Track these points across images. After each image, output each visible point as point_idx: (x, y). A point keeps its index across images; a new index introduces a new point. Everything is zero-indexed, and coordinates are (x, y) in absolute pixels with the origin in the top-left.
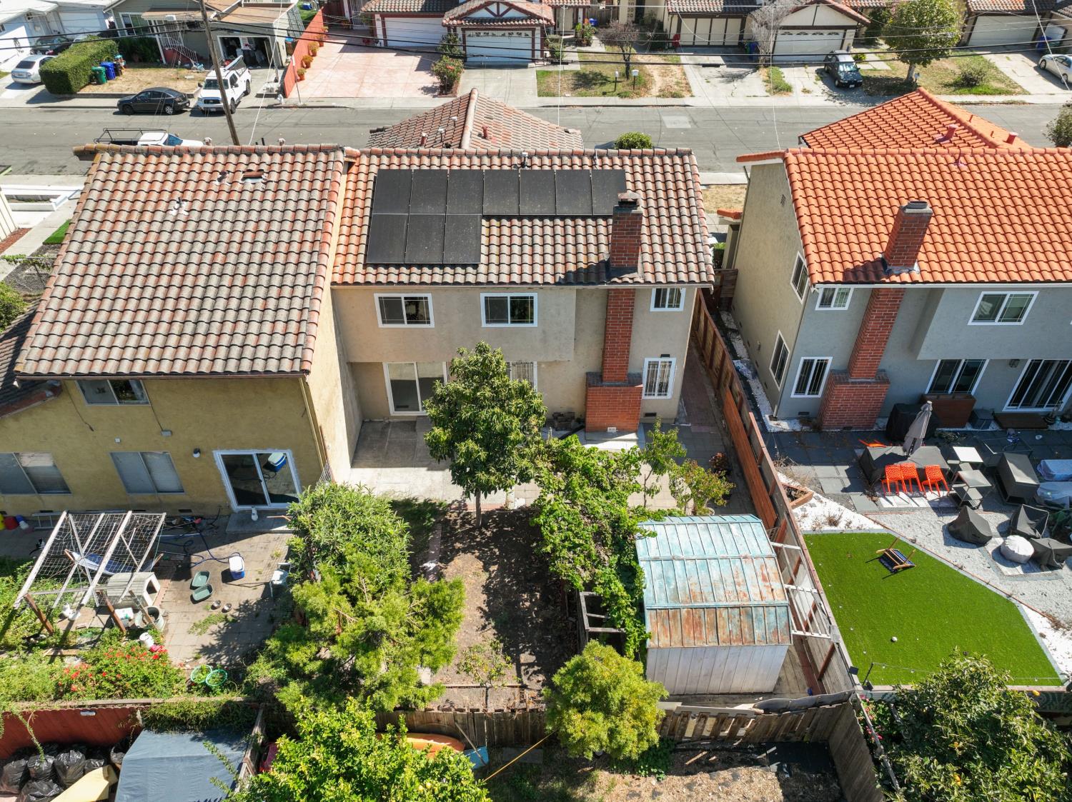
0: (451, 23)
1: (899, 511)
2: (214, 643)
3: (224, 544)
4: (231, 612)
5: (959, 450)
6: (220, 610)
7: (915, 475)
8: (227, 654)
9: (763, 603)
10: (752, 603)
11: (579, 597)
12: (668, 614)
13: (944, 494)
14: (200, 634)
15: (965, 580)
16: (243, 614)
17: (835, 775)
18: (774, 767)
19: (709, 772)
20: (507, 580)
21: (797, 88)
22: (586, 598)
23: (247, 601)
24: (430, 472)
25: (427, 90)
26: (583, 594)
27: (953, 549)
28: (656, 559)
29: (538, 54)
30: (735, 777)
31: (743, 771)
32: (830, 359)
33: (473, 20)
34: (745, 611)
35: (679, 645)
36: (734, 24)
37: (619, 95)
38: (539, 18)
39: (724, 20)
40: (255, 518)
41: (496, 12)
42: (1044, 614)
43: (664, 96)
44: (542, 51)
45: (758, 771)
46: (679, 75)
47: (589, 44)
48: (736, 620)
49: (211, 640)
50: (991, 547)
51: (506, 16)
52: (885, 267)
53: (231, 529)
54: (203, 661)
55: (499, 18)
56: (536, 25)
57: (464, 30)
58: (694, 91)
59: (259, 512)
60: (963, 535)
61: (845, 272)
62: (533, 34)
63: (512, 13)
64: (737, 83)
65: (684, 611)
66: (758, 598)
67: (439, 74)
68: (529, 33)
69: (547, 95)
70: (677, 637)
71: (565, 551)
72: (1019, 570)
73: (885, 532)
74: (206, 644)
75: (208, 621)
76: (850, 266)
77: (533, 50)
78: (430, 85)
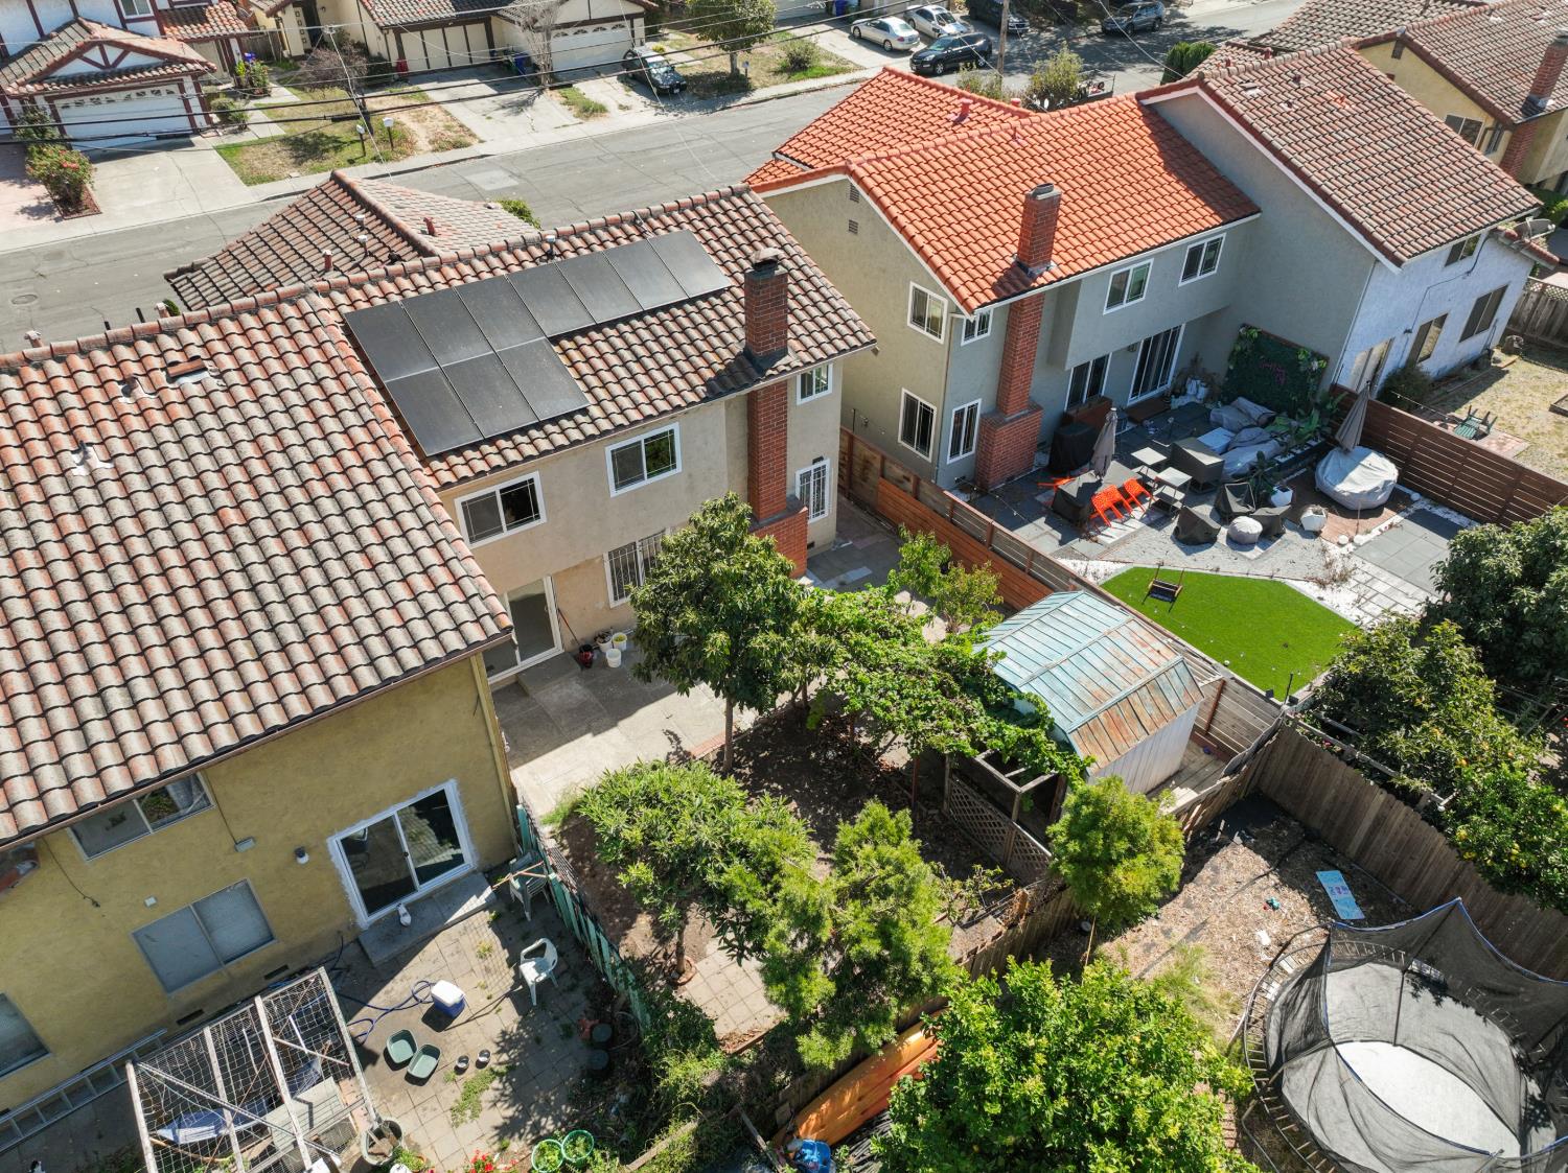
0: (23, 90)
1: (1123, 541)
2: (510, 1113)
3: (385, 982)
4: (493, 1059)
5: (1138, 455)
6: (472, 1067)
7: (1118, 496)
8: (543, 1113)
9: (1162, 669)
10: (1153, 674)
11: (978, 764)
12: (1089, 728)
13: (1146, 506)
14: (474, 1116)
15: (1229, 579)
16: (514, 1053)
17: (1287, 814)
18: (1237, 839)
19: (1191, 880)
20: (821, 811)
21: (612, 106)
22: (985, 759)
23: (504, 1033)
24: (599, 737)
25: (36, 212)
26: (980, 758)
27: (1196, 555)
28: (1033, 678)
29: (200, 121)
30: (1216, 870)
31: (1216, 860)
32: (979, 401)
33: (66, 80)
34: (1152, 685)
35: (1117, 757)
36: (477, 31)
37: (376, 159)
38: (184, 61)
39: (460, 29)
40: (406, 920)
41: (102, 63)
42: (1307, 580)
43: (441, 149)
44: (206, 116)
45: (1226, 851)
46: (441, 115)
47: (266, 93)
48: (1148, 700)
49: (504, 1112)
50: (1222, 537)
51: (123, 65)
52: (1025, 269)
53: (379, 957)
54: (516, 1145)
55: (109, 71)
56: (185, 74)
57: (49, 99)
58: (480, 134)
59: (411, 908)
60: (1193, 537)
61: (994, 288)
62: (182, 90)
63: (132, 60)
64: (528, 113)
65: (1101, 716)
66: (1153, 667)
67: (47, 180)
68: (174, 88)
69: (261, 180)
70: (1109, 748)
71: (920, 724)
72: (1257, 551)
73: (1130, 567)
74: (500, 1122)
75: (470, 1093)
76: (993, 280)
77: (191, 117)
78: (34, 203)
